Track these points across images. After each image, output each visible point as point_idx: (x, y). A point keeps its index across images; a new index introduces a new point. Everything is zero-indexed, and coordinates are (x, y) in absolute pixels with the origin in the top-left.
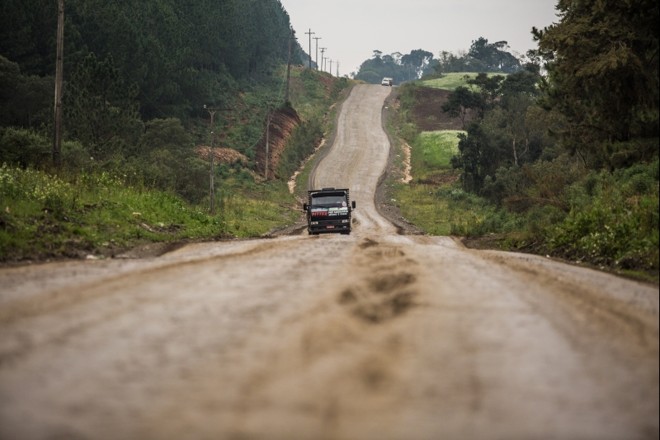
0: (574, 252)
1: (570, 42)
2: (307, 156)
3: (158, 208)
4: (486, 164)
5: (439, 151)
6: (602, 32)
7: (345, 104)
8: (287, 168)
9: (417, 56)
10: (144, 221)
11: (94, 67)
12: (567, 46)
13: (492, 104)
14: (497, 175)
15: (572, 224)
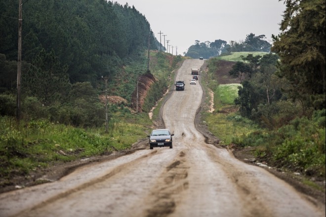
0: (286, 163)
1: (287, 47)
2: (159, 99)
3: (70, 140)
4: (253, 102)
5: (229, 94)
6: (303, 42)
7: (180, 70)
8: (148, 106)
9: (218, 43)
10: (61, 149)
11: (44, 56)
12: (285, 49)
13: (256, 70)
14: (258, 108)
15: (285, 147)
